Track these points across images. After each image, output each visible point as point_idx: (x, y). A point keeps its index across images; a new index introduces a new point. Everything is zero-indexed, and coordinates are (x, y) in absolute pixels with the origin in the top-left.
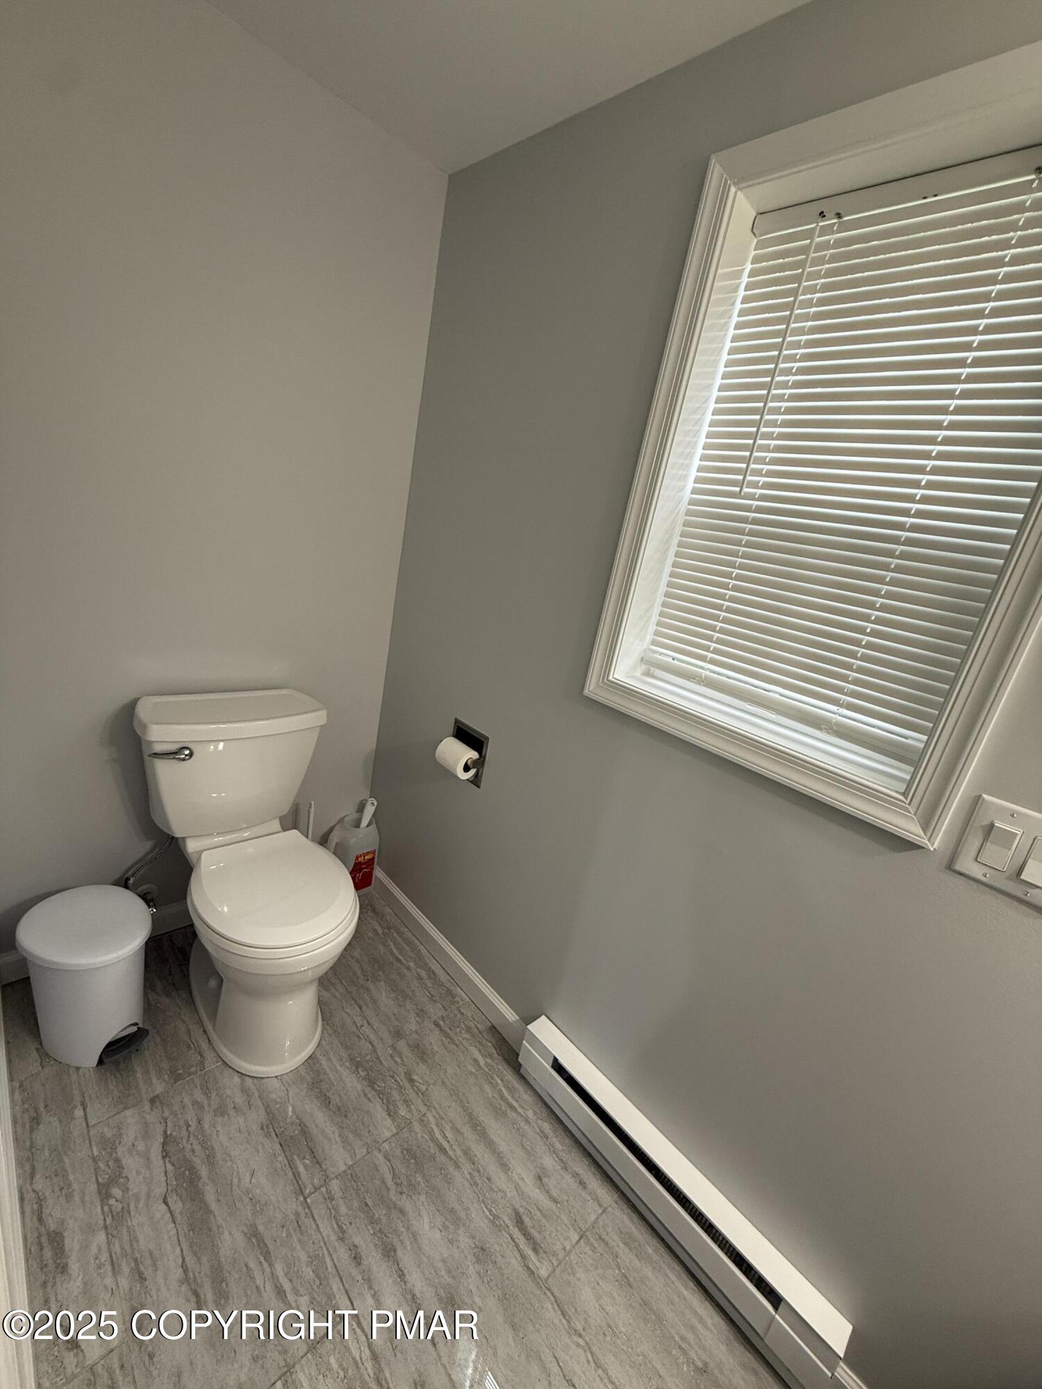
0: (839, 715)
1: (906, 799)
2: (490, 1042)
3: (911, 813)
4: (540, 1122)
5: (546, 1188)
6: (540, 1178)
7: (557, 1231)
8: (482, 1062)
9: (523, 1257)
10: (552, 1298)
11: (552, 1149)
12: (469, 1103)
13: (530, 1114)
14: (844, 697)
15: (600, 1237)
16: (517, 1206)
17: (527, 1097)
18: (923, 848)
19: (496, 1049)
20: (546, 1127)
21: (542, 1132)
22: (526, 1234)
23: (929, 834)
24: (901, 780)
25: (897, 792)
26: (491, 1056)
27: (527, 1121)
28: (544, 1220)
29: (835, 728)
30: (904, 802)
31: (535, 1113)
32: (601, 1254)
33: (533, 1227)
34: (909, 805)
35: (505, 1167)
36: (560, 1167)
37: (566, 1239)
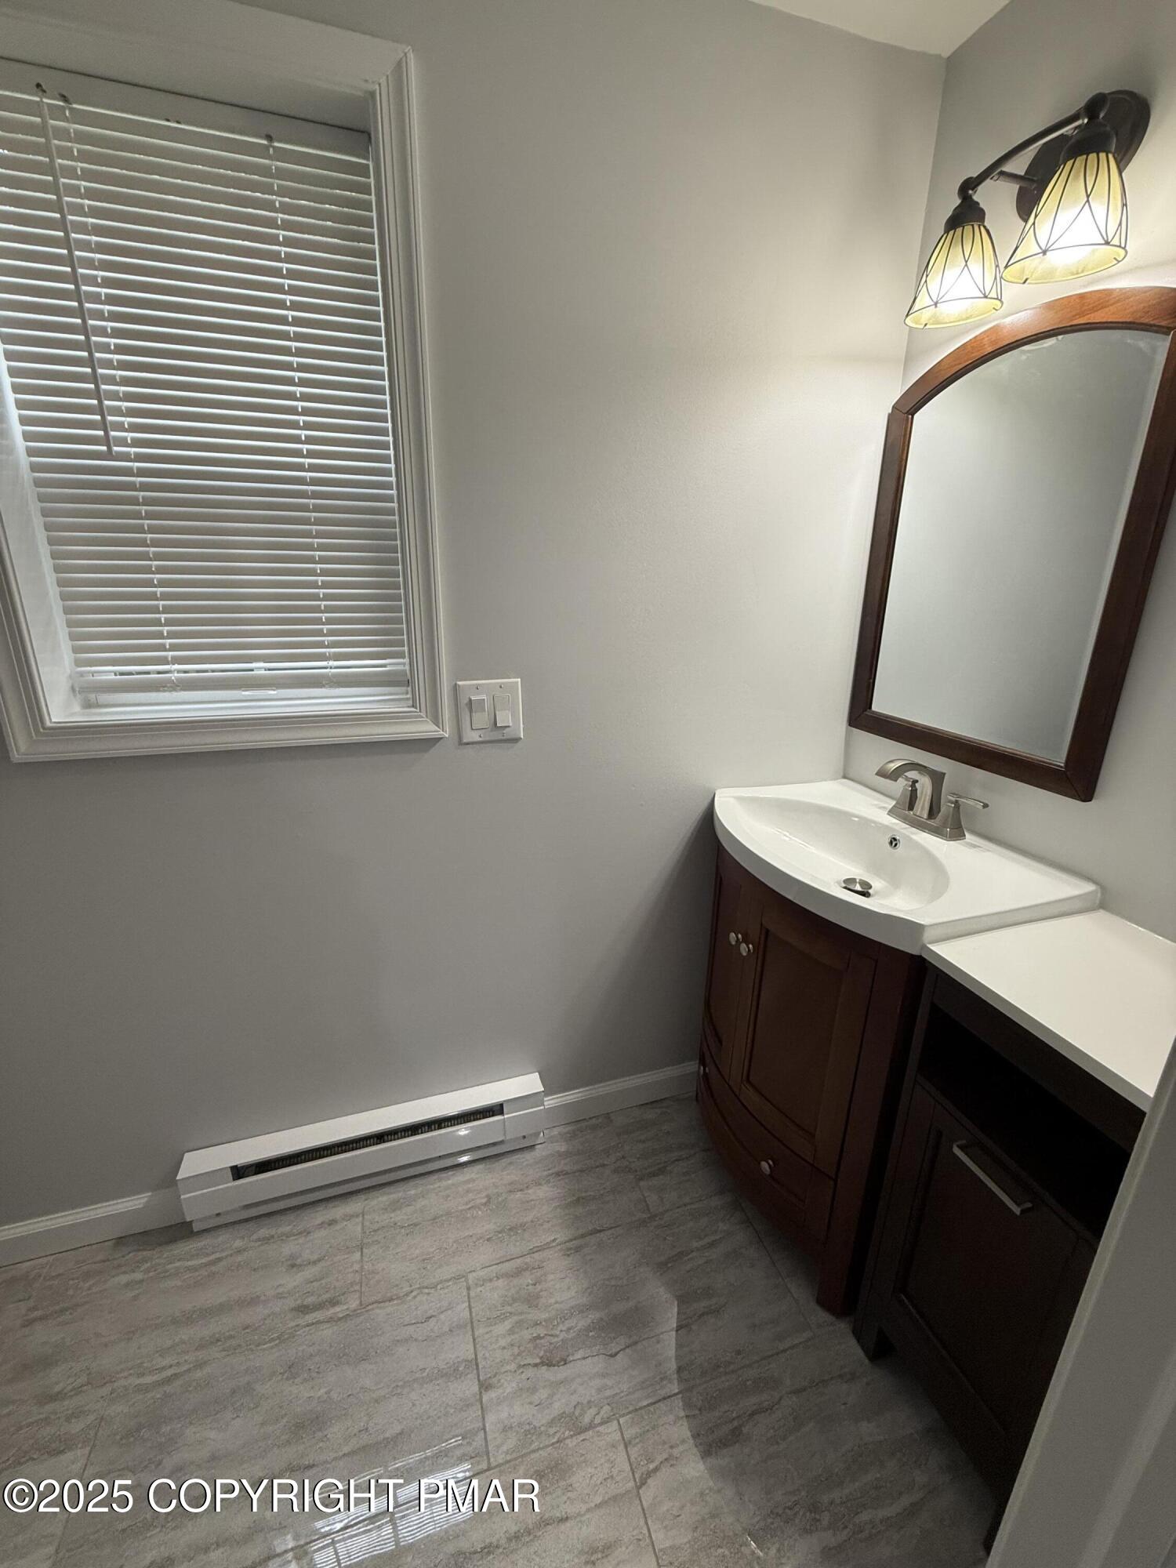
0: (331, 668)
1: (416, 708)
2: (130, 1253)
3: (423, 717)
4: (255, 1237)
5: (305, 1263)
6: (293, 1266)
7: (339, 1272)
8: (138, 1276)
9: (330, 1320)
10: (375, 1305)
11: (284, 1238)
12: (159, 1317)
13: (238, 1243)
14: (328, 650)
15: (375, 1231)
16: (293, 1304)
17: (223, 1237)
18: (441, 738)
19: (144, 1250)
20: (263, 1232)
21: (264, 1239)
22: (320, 1306)
23: (441, 727)
24: (408, 699)
25: (409, 707)
26: (144, 1260)
27: (239, 1251)
28: (323, 1282)
29: (335, 680)
30: (416, 712)
31: (243, 1238)
32: (384, 1238)
33: (320, 1295)
34: (420, 711)
35: (254, 1301)
36: (303, 1238)
37: (352, 1266)
